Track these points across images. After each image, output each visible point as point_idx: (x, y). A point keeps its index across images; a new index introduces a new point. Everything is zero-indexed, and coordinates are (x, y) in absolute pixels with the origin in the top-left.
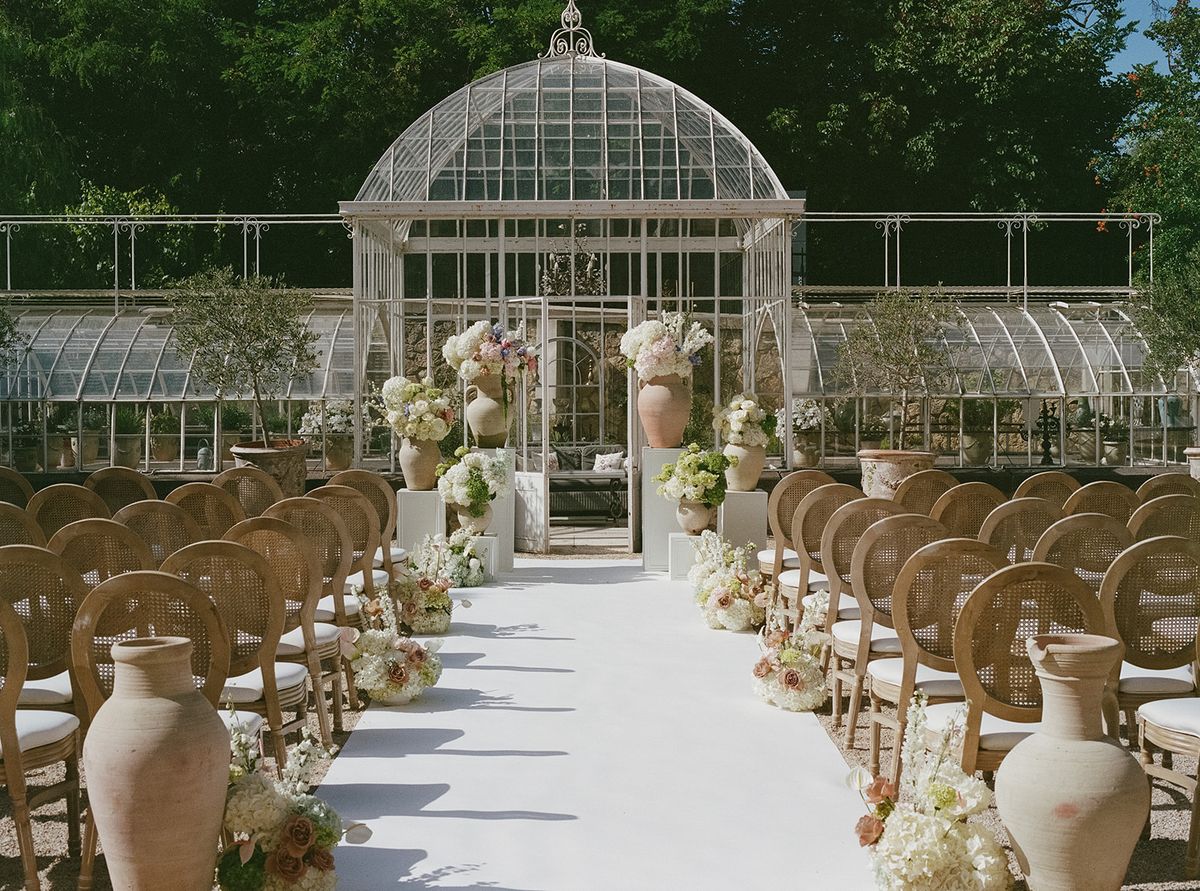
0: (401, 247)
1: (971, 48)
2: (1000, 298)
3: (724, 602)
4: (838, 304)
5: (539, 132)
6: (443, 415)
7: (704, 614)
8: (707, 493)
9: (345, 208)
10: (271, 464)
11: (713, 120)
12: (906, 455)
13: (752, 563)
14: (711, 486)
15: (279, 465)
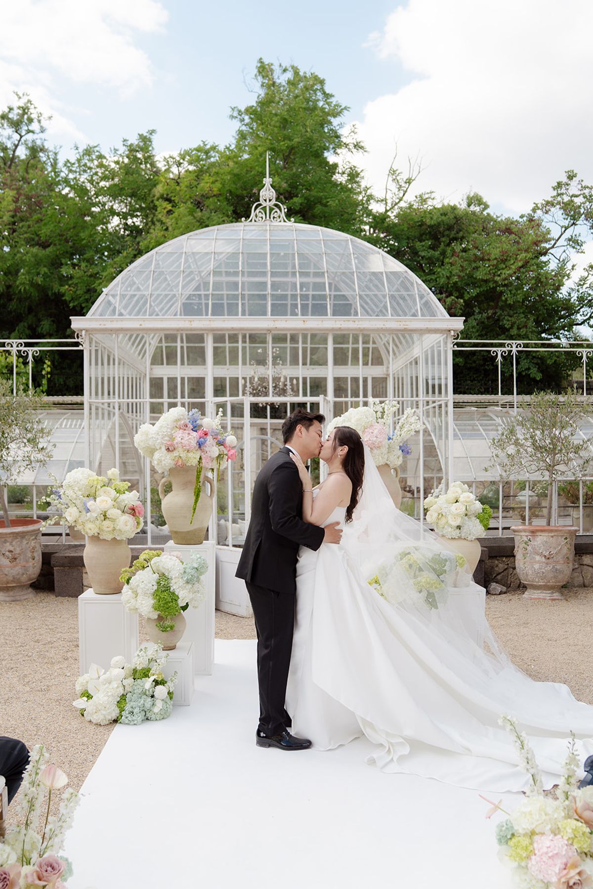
6: (133, 511)
11: (383, 260)
15: (14, 543)
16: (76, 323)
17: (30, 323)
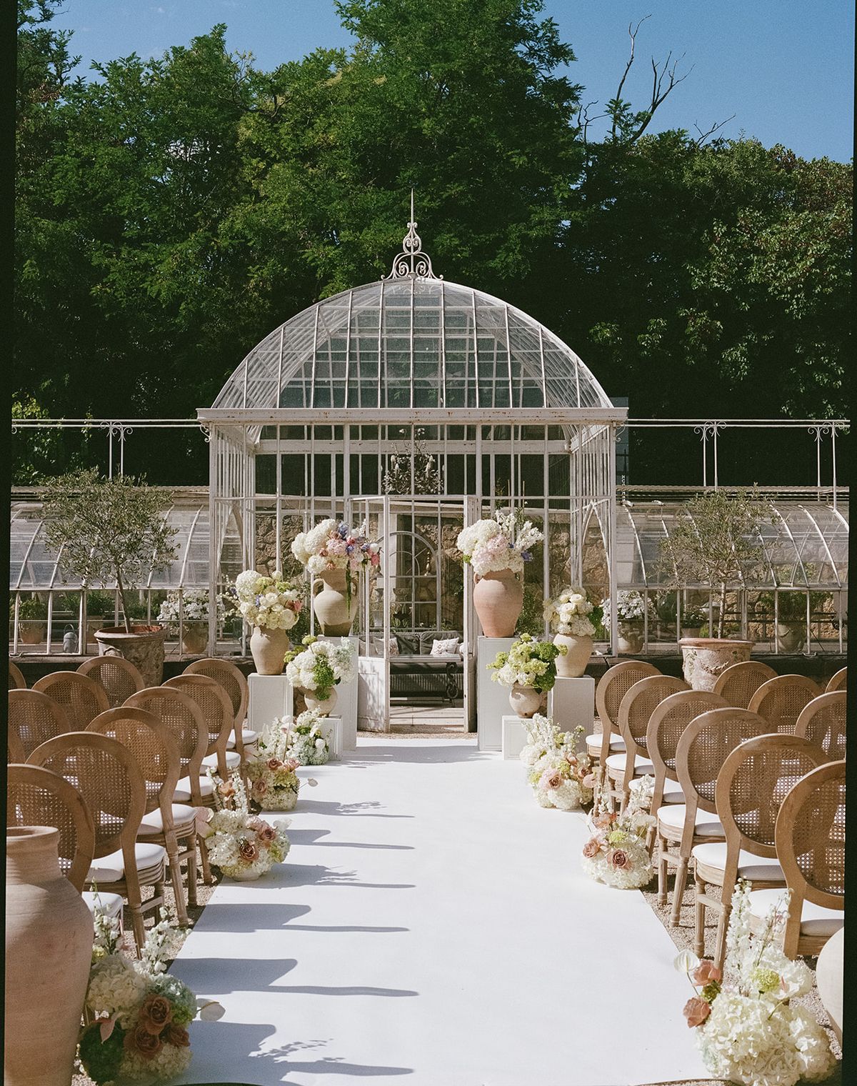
0: (253, 448)
1: (780, 268)
2: (811, 497)
3: (554, 783)
4: (660, 503)
5: (382, 346)
6: (292, 606)
7: (536, 794)
8: (538, 680)
9: (202, 415)
10: (131, 648)
11: (542, 336)
12: (725, 643)
13: (581, 746)
14: (542, 673)
15: (140, 649)
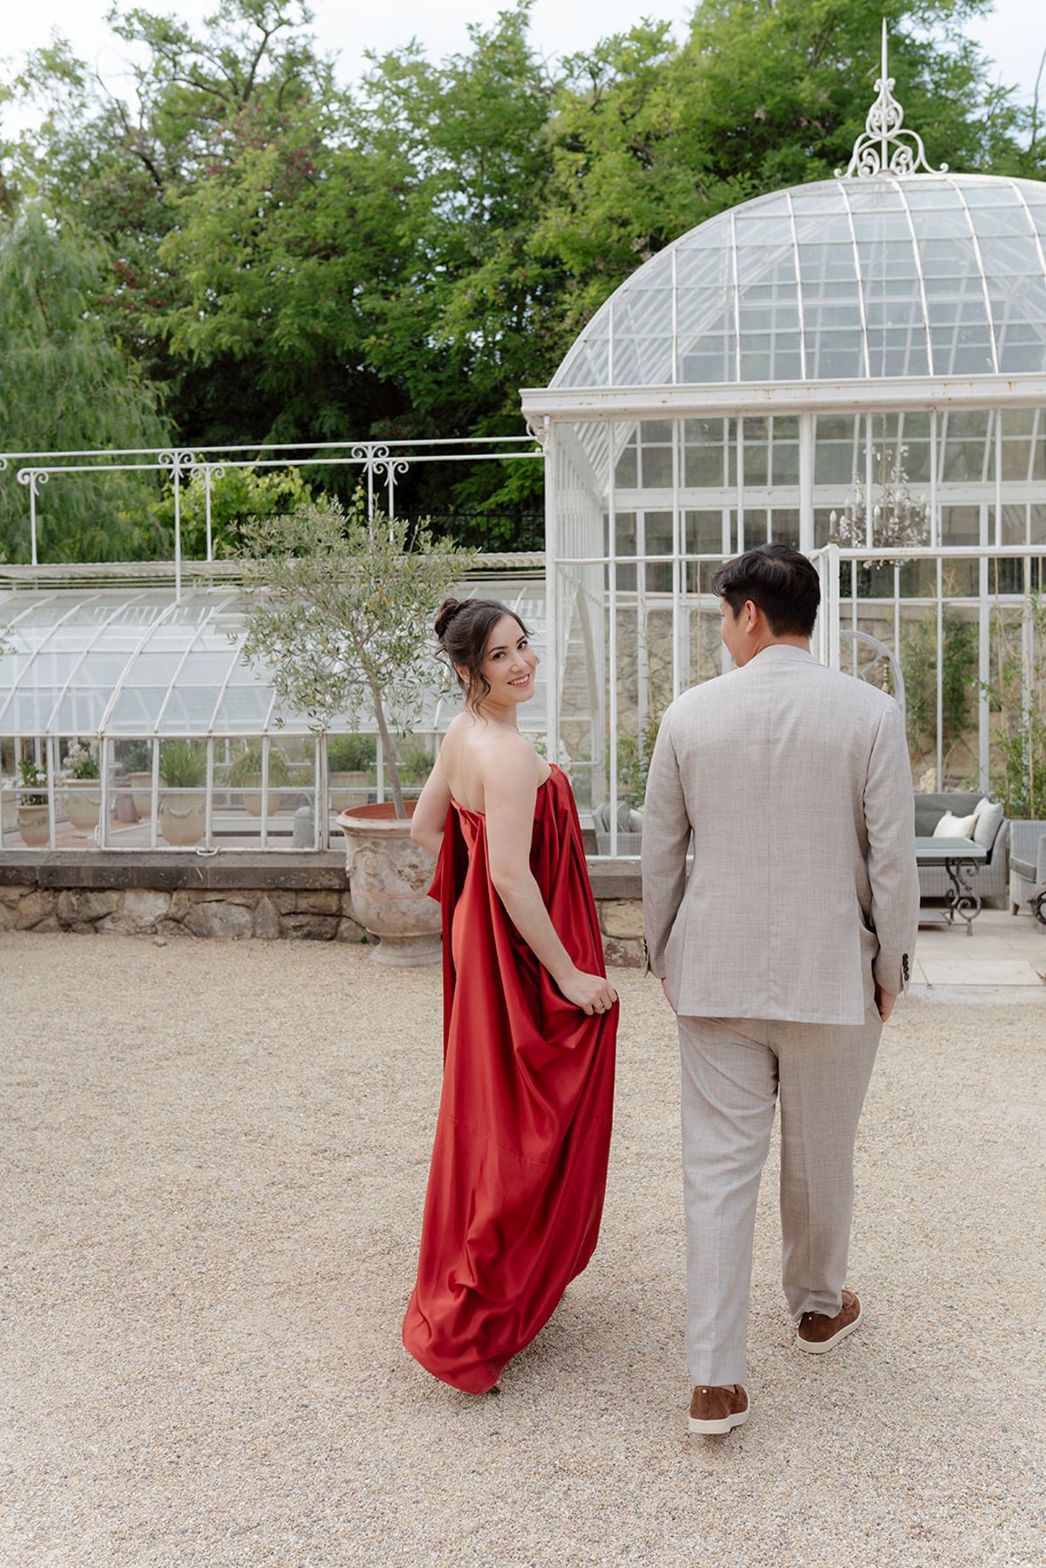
16: (532, 402)
17: (297, 413)
